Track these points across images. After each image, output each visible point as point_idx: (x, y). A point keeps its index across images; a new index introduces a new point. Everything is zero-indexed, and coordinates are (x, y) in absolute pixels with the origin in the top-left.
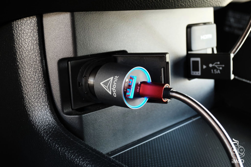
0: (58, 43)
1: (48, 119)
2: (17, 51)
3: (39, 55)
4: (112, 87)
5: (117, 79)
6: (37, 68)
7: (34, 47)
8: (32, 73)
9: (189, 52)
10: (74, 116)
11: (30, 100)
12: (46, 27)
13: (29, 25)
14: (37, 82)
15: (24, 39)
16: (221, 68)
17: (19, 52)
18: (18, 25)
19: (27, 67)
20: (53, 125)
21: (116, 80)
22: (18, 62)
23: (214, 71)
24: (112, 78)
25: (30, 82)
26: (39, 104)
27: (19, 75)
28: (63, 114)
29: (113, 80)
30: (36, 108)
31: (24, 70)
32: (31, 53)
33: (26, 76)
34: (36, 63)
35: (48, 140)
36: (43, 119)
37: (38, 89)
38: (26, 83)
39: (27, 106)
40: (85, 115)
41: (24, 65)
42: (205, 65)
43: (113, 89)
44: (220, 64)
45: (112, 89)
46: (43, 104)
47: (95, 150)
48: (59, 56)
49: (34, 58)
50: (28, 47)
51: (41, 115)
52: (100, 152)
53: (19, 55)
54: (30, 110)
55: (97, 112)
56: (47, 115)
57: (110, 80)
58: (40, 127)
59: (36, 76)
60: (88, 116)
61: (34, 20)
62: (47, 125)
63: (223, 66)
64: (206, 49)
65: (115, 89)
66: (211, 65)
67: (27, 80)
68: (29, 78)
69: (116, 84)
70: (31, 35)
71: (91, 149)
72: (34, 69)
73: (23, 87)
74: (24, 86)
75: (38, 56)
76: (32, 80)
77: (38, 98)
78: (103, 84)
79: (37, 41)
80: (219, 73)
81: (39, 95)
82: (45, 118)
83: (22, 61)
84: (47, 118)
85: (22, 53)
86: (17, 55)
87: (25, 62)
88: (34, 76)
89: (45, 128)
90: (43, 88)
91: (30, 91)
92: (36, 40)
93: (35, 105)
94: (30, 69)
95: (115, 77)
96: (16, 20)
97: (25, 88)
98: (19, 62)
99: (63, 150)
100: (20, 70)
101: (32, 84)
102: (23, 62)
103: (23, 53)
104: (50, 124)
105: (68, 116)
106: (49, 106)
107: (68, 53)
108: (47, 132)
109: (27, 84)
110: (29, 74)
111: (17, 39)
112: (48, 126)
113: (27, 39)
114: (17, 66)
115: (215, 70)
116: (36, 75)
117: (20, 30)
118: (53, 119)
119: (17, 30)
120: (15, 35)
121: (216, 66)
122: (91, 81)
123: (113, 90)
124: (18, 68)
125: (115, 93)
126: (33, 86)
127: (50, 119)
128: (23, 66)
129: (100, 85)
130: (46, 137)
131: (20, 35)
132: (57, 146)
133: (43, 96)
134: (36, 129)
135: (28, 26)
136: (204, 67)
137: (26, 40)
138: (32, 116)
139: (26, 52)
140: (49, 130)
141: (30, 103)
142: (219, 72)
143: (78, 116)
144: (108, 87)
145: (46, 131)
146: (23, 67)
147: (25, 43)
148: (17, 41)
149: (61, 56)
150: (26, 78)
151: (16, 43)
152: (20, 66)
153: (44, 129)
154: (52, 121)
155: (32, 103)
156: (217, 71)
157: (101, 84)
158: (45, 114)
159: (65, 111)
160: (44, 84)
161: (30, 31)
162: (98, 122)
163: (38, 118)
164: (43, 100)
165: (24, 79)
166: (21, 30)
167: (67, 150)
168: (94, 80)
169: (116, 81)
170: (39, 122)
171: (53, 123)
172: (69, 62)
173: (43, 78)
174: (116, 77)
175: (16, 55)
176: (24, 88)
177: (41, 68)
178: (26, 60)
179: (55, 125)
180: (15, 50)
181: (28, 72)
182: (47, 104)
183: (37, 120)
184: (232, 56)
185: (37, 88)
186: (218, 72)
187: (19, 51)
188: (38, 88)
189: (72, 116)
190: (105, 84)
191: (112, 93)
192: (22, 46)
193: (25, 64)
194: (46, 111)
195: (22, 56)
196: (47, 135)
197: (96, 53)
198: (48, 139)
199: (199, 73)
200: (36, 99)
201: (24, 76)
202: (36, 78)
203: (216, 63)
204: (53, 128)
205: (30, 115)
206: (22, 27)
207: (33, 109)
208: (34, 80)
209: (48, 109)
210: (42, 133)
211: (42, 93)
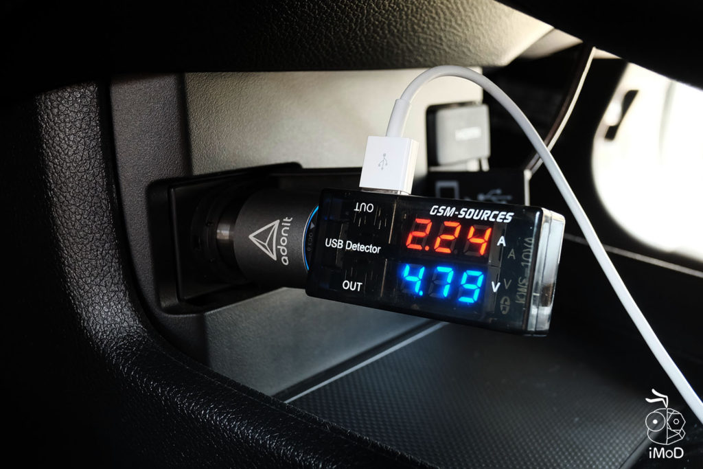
0: (147, 145)
1: (125, 324)
2: (48, 165)
3: (102, 174)
4: (278, 243)
5: (289, 224)
6: (99, 205)
7: (91, 153)
8: (85, 216)
9: (434, 169)
10: (185, 316)
11: (82, 279)
12: (118, 106)
13: (78, 103)
14: (98, 238)
15: (66, 136)
17: (52, 167)
18: (51, 103)
19: (72, 202)
20: (139, 337)
21: (287, 226)
22: (51, 190)
24: (277, 223)
25: (81, 238)
26: (103, 288)
27: (54, 221)
28: (161, 312)
29: (281, 227)
30: (97, 300)
31: (66, 209)
32: (82, 169)
33: (69, 223)
34: (96, 193)
35: (128, 373)
36: (113, 325)
37: (101, 254)
38: (71, 239)
39: (75, 295)
40: (212, 312)
41: (65, 197)
42: (469, 197)
43: (281, 248)
44: (502, 194)
45: (278, 247)
46: (113, 288)
47: (245, 389)
48: (149, 174)
49: (90, 179)
50: (75, 153)
51: (109, 313)
52: (257, 391)
53: (53, 174)
54: (82, 304)
55: (237, 306)
56: (123, 314)
57: (273, 226)
58: (107, 342)
59: (95, 222)
60: (218, 315)
61: (89, 90)
62: (124, 338)
63: (510, 198)
64: (465, 162)
65: (285, 246)
66: (481, 197)
67: (74, 232)
68: (78, 228)
69: (287, 235)
70: (84, 126)
71: (236, 385)
72: (91, 207)
73: (63, 251)
74: (66, 247)
75: (100, 175)
76: (87, 231)
77: (102, 275)
78: (254, 237)
79: (98, 139)
81: (104, 268)
82: (119, 320)
83: (61, 187)
84: (125, 321)
85: (60, 168)
86: (48, 175)
87: (69, 189)
88: (90, 223)
89: (121, 345)
90: (112, 250)
91: (80, 260)
92: (94, 139)
93: (93, 292)
94: (82, 207)
95: (284, 220)
96: (45, 91)
97: (68, 252)
98: (53, 190)
99: (168, 393)
100: (56, 210)
101: (85, 243)
102: (64, 189)
103: (63, 170)
104: (131, 334)
105: (173, 316)
106: (127, 293)
107: (168, 168)
108: (125, 354)
109: (72, 241)
110: (78, 217)
111: (49, 136)
112: (128, 340)
113: (73, 134)
114: (49, 198)
116: (96, 220)
117: (56, 113)
118: (138, 323)
119: (48, 115)
120: (44, 126)
121: (494, 199)
122: (224, 233)
123: (279, 249)
124: (51, 205)
125: (286, 256)
126: (88, 246)
127: (132, 323)
128: (64, 199)
129: (249, 239)
130: (123, 365)
131: (57, 125)
132: (153, 384)
133: (112, 270)
134: (98, 347)
135: (76, 105)
137: (72, 137)
138: (86, 318)
139: (70, 166)
140: (129, 349)
141: (80, 289)
143: (194, 315)
144: (268, 244)
145: (124, 352)
146: (63, 202)
147: (69, 145)
148: (48, 140)
149: (155, 175)
150: (71, 227)
151: (46, 144)
153: (117, 348)
154: (135, 327)
155: (87, 288)
157: (251, 237)
158: (119, 311)
159: (164, 304)
160: (115, 240)
161: (80, 116)
162: (239, 328)
163: (102, 323)
164: (113, 280)
165: (66, 229)
166: (58, 115)
167: (178, 392)
168: (231, 230)
169: (288, 228)
170: (105, 332)
171: (138, 333)
172: (172, 190)
173: (114, 227)
174: (286, 220)
175: (45, 173)
176: (66, 253)
177: (108, 203)
178: (70, 185)
179: (144, 337)
180: (44, 161)
181: (77, 213)
182: (124, 289)
183: (100, 328)
184: (528, 175)
185: (97, 251)
187: (54, 164)
188: (101, 250)
190: (262, 237)
191: (279, 255)
192: (60, 151)
193: (68, 194)
194: (120, 305)
195: (60, 176)
196: (126, 361)
197: (235, 168)
198: (130, 370)
200: (96, 278)
201: (67, 223)
202: (96, 226)
203: (492, 192)
204: (140, 345)
205: (81, 315)
206: (61, 107)
207: (89, 301)
208: (91, 233)
209: (125, 299)
210: (113, 358)
211: (112, 262)
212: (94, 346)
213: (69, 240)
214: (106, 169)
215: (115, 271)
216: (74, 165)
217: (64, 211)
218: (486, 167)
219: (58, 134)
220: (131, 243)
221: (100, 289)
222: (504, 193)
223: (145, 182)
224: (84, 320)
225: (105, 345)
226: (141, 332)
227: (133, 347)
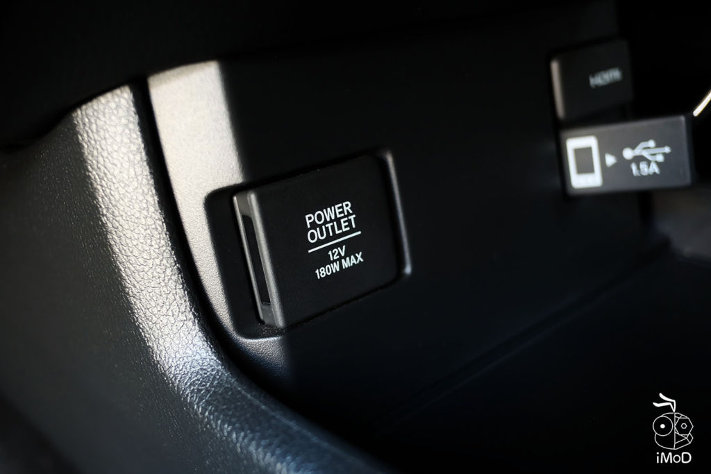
1: (198, 357)
2: (95, 189)
3: (151, 191)
6: (154, 226)
7: (137, 170)
8: (142, 241)
10: (266, 340)
11: (148, 309)
14: (158, 263)
15: (109, 154)
16: (660, 158)
17: (101, 190)
18: (89, 119)
19: (126, 227)
20: (212, 370)
22: (103, 215)
23: (638, 168)
25: (141, 264)
26: (171, 318)
27: (112, 249)
28: (238, 337)
30: (166, 331)
31: (121, 234)
32: (130, 189)
33: (127, 250)
34: (148, 213)
35: (203, 413)
36: (185, 358)
37: (163, 281)
38: (131, 266)
41: (119, 222)
42: (612, 154)
44: (656, 146)
46: (181, 317)
48: (204, 184)
49: (141, 199)
50: (120, 172)
51: (180, 346)
53: (103, 198)
56: (194, 345)
58: (181, 378)
59: (152, 246)
62: (198, 373)
63: (667, 150)
66: (628, 154)
67: (133, 259)
68: (136, 255)
72: (146, 230)
73: (125, 280)
74: (127, 276)
75: (150, 193)
76: (145, 257)
77: (168, 303)
79: (141, 153)
80: (655, 173)
81: (169, 296)
83: (113, 212)
84: (197, 353)
85: (108, 191)
86: (98, 199)
87: (122, 213)
88: (147, 248)
89: (194, 381)
90: (174, 275)
91: (143, 289)
93: (161, 323)
94: (136, 231)
97: (131, 281)
98: (106, 215)
99: (243, 438)
100: (112, 237)
101: (146, 270)
102: (116, 213)
103: (112, 192)
104: (204, 368)
105: (252, 341)
106: (197, 321)
107: (224, 175)
108: (199, 391)
109: (133, 269)
110: (135, 243)
111: (92, 156)
112: (201, 375)
113: (115, 151)
114: (104, 225)
115: (643, 166)
116: (153, 243)
117: (95, 131)
118: (210, 354)
119: (87, 132)
120: (86, 146)
121: (646, 154)
124: (106, 231)
126: (149, 273)
127: (205, 354)
128: (117, 224)
130: (197, 404)
131: (98, 143)
132: (227, 428)
133: (177, 297)
134: (173, 383)
135: (113, 118)
136: (610, 160)
137: (115, 155)
138: (158, 352)
139: (118, 188)
140: (204, 385)
141: (148, 319)
142: (654, 169)
145: (198, 389)
146: (117, 228)
147: (113, 164)
148: (92, 162)
149: (211, 186)
150: (130, 254)
151: (91, 166)
152: (109, 225)
153: (191, 385)
154: (208, 360)
155: (155, 319)
156: (649, 166)
158: (190, 342)
160: (176, 264)
161: (120, 129)
163: (173, 356)
164: (179, 309)
165: (125, 257)
166: (97, 131)
167: (253, 438)
170: (177, 366)
171: (211, 366)
173: (172, 249)
175: (95, 198)
176: (129, 282)
177: (163, 222)
178: (122, 208)
179: (218, 371)
180: (92, 184)
181: (133, 238)
182: (192, 317)
183: (173, 362)
185: (159, 278)
186: (652, 170)
187: (102, 186)
188: (163, 276)
189: (261, 340)
192: (106, 172)
193: (120, 218)
194: (190, 336)
195: (110, 199)
196: (201, 399)
198: (204, 409)
200: (162, 307)
201: (125, 250)
202: (154, 251)
203: (643, 145)
204: (214, 380)
207: (158, 333)
208: (150, 259)
209: (195, 329)
210: (187, 395)
211: (176, 289)
213: (129, 268)
214: (156, 185)
215: (180, 298)
217: (120, 237)
220: (197, 264)
221: (168, 320)
222: (659, 145)
223: (202, 194)
225: (179, 381)
226: (215, 365)
227: (206, 383)
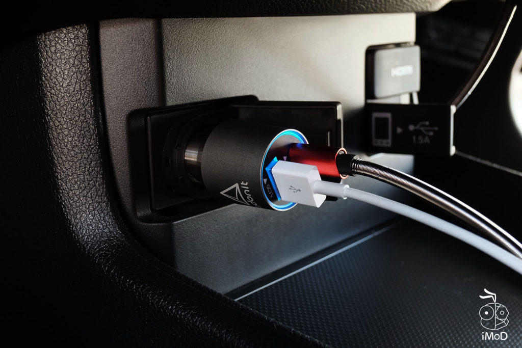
0: (128, 80)
1: (107, 230)
2: (46, 94)
3: (91, 103)
6: (87, 129)
7: (82, 86)
8: (76, 139)
9: (370, 101)
10: (157, 224)
11: (72, 191)
12: (105, 46)
13: (72, 43)
14: (86, 157)
15: (61, 70)
16: (431, 134)
17: (50, 97)
18: (50, 42)
19: (65, 126)
20: (118, 241)
22: (48, 115)
23: (417, 139)
25: (72, 156)
26: (89, 199)
27: (50, 142)
28: (137, 221)
30: (84, 209)
31: (60, 131)
32: (74, 99)
33: (63, 144)
34: (85, 119)
35: (109, 271)
36: (97, 230)
37: (88, 170)
39: (66, 204)
40: (179, 222)
41: (60, 122)
42: (401, 127)
44: (430, 125)
46: (97, 199)
48: (130, 104)
49: (81, 107)
50: (68, 85)
51: (94, 220)
52: (216, 292)
53: (50, 102)
54: (72, 212)
55: (199, 217)
56: (105, 221)
58: (92, 245)
59: (84, 143)
60: (184, 224)
61: (82, 32)
62: (106, 242)
63: (436, 129)
64: (399, 95)
66: (411, 128)
67: (66, 151)
68: (70, 148)
70: (76, 63)
72: (80, 131)
73: (57, 166)
74: (59, 163)
75: (89, 104)
76: (77, 151)
77: (88, 188)
79: (88, 74)
80: (427, 143)
81: (91, 183)
82: (101, 226)
83: (57, 114)
84: (106, 227)
85: (56, 97)
86: (46, 102)
87: (63, 115)
88: (80, 144)
89: (103, 248)
90: (98, 167)
91: (71, 175)
92: (85, 73)
93: (81, 202)
94: (73, 131)
96: (45, 32)
97: (61, 168)
98: (50, 115)
99: (142, 290)
100: (52, 132)
101: (75, 161)
102: (59, 115)
103: (58, 99)
104: (112, 239)
105: (146, 224)
106: (109, 204)
107: (147, 100)
108: (106, 255)
109: (65, 159)
110: (70, 139)
111: (48, 70)
113: (68, 69)
114: (47, 123)
115: (420, 138)
117: (53, 51)
118: (117, 229)
119: (47, 52)
120: (44, 62)
121: (422, 129)
122: (191, 155)
124: (48, 128)
126: (77, 163)
127: (113, 229)
128: (58, 124)
130: (104, 264)
131: (54, 61)
132: (129, 282)
133: (97, 184)
134: (84, 248)
135: (70, 44)
136: (399, 130)
137: (66, 72)
138: (76, 223)
139: (64, 96)
140: (110, 251)
141: (70, 199)
142: (427, 140)
143: (164, 224)
145: (105, 253)
146: (58, 126)
147: (64, 78)
148: (47, 74)
149: (135, 106)
150: (64, 147)
151: (45, 77)
152: (51, 123)
153: (99, 250)
154: (115, 233)
155: (76, 198)
156: (424, 138)
158: (102, 219)
159: (139, 214)
160: (100, 159)
161: (74, 54)
162: (201, 235)
163: (87, 228)
164: (97, 193)
165: (60, 149)
166: (56, 52)
170: (90, 236)
171: (117, 238)
172: (149, 118)
173: (99, 148)
175: (44, 101)
176: (59, 168)
177: (95, 128)
178: (64, 112)
179: (122, 242)
180: (43, 90)
181: (69, 136)
182: (106, 200)
183: (86, 232)
184: (453, 109)
185: (85, 168)
186: (425, 141)
187: (51, 93)
188: (88, 167)
189: (153, 224)
192: (57, 83)
193: (62, 119)
194: (102, 214)
195: (56, 104)
196: (107, 261)
197: (201, 100)
198: (110, 268)
199: (388, 142)
200: (83, 190)
201: (61, 144)
202: (84, 147)
203: (421, 123)
204: (118, 248)
205: (70, 221)
206: (58, 46)
207: (77, 210)
208: (80, 153)
209: (107, 209)
210: (96, 258)
211: (97, 178)
212: (81, 247)
213: (62, 158)
214: (94, 99)
215: (99, 185)
216: (68, 95)
217: (58, 134)
218: (416, 101)
219: (55, 69)
220: (114, 162)
221: (86, 200)
223: (126, 110)
224: (73, 225)
225: (90, 247)
226: (120, 237)
227: (113, 250)
